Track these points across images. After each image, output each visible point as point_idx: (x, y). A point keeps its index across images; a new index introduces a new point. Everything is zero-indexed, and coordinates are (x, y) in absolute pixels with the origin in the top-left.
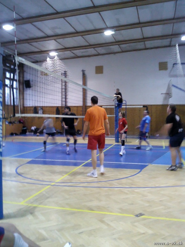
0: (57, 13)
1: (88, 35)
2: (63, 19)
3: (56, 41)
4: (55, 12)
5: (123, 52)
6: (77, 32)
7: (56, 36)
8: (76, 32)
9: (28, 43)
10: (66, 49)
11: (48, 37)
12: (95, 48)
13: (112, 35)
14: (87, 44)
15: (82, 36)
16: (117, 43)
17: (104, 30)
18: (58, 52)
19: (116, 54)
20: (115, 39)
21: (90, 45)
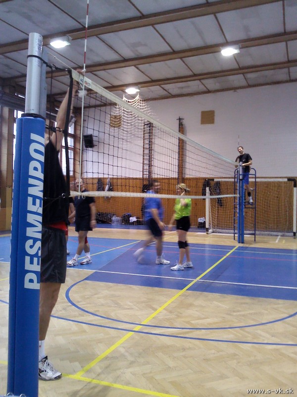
0: (143, 16)
1: (192, 58)
2: (151, 27)
3: (138, 68)
4: (139, 14)
5: (249, 86)
6: (174, 52)
7: (138, 60)
8: (172, 51)
9: (92, 72)
10: (153, 82)
11: (125, 60)
12: (202, 81)
13: (234, 57)
14: (190, 73)
15: (181, 58)
16: (240, 71)
17: (221, 48)
18: (139, 89)
19: (238, 90)
20: (238, 63)
21: (195, 75)
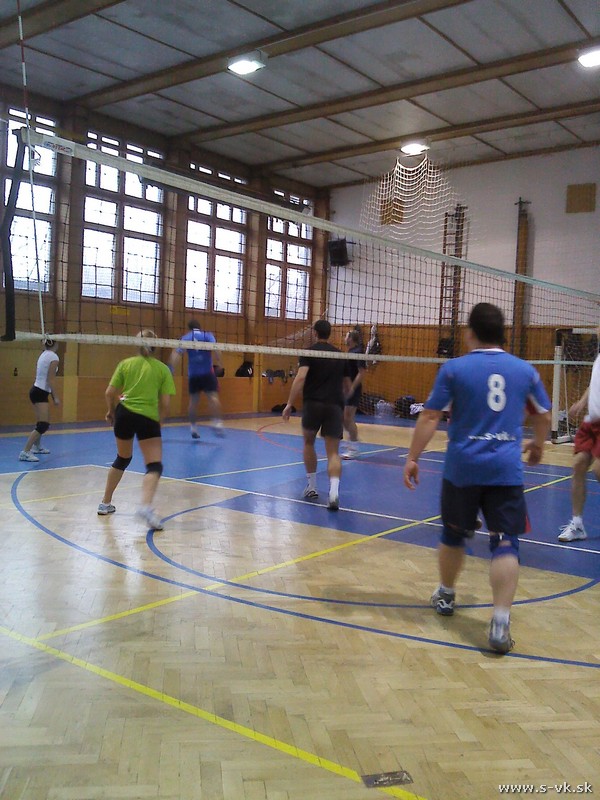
2: (416, 20)
3: (415, 103)
6: (481, 66)
7: (411, 87)
8: (474, 64)
9: (325, 116)
11: (385, 89)
12: (562, 122)
14: (530, 107)
15: (500, 77)
17: (578, 51)
21: (540, 111)
